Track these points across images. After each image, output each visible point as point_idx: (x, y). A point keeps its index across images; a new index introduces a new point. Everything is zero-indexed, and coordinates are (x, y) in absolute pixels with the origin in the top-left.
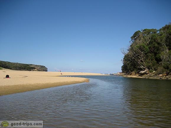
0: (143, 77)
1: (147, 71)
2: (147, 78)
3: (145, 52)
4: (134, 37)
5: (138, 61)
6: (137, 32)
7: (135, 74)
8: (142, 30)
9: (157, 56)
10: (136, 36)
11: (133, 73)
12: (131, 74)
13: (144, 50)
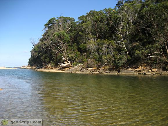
0: (66, 71)
1: (69, 64)
2: (73, 72)
3: (65, 41)
4: (49, 24)
5: (56, 52)
6: (52, 18)
7: (52, 67)
8: (57, 18)
9: (81, 46)
10: (50, 24)
11: (49, 66)
12: (46, 68)
13: (63, 39)
